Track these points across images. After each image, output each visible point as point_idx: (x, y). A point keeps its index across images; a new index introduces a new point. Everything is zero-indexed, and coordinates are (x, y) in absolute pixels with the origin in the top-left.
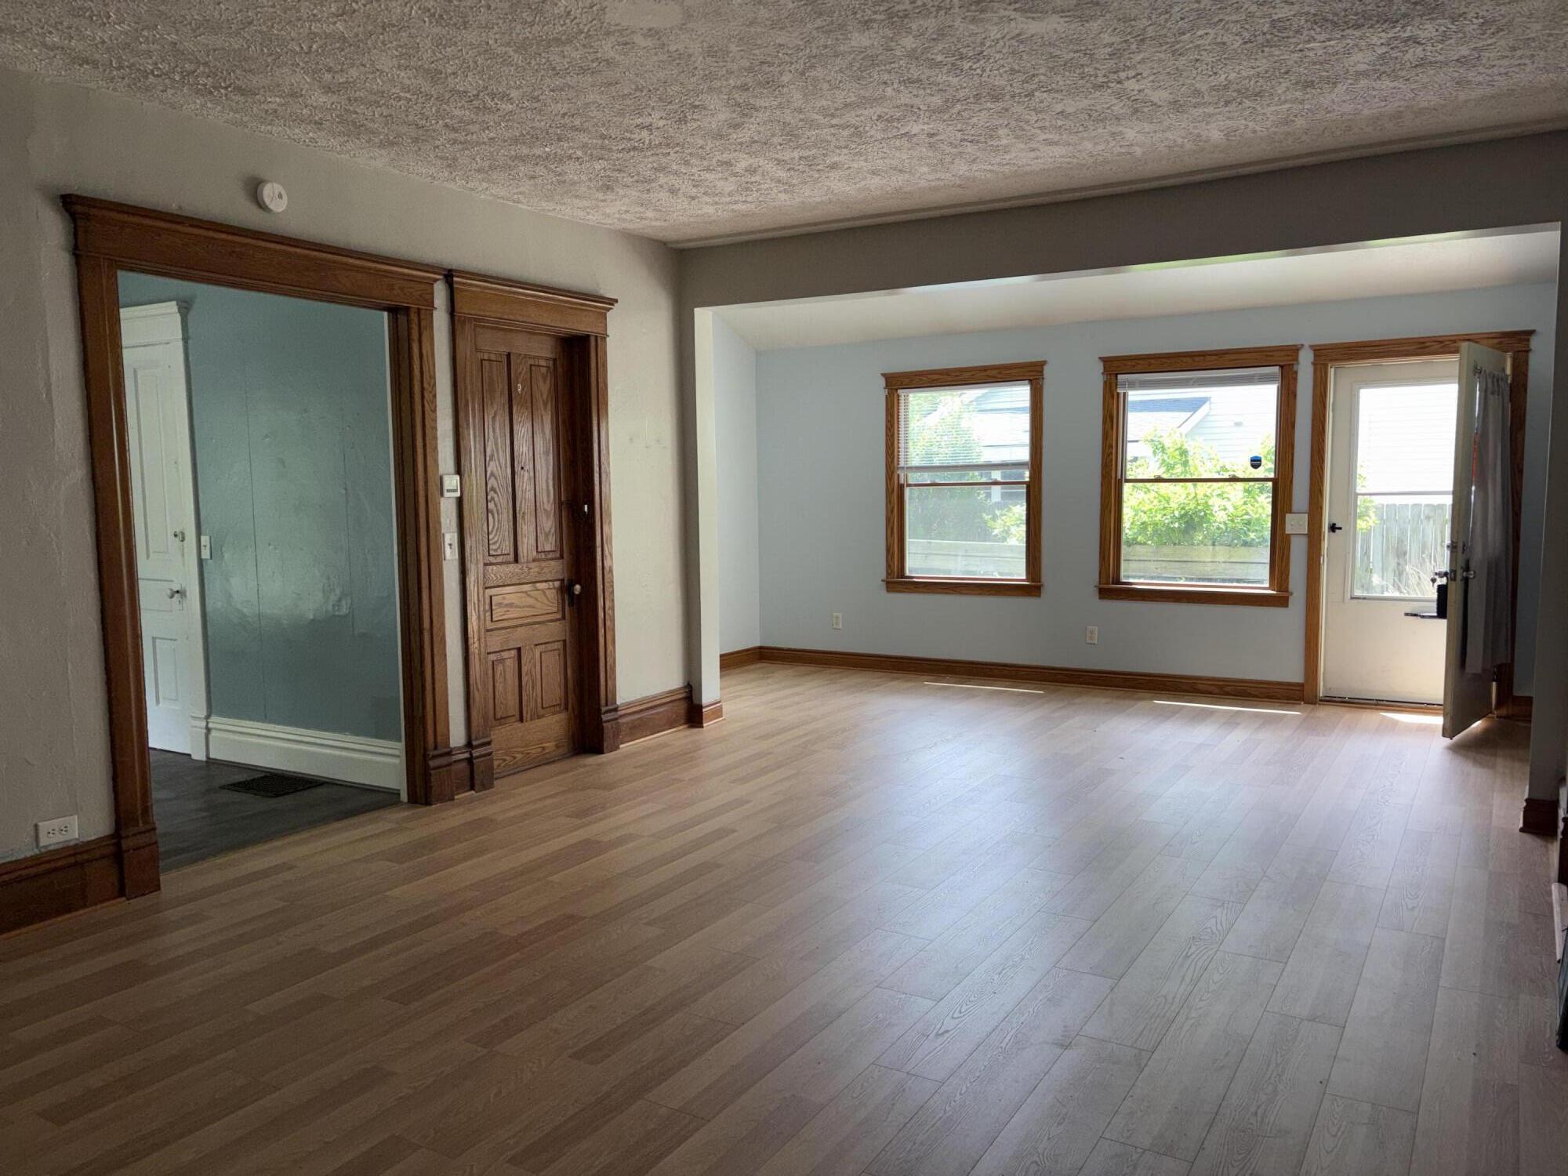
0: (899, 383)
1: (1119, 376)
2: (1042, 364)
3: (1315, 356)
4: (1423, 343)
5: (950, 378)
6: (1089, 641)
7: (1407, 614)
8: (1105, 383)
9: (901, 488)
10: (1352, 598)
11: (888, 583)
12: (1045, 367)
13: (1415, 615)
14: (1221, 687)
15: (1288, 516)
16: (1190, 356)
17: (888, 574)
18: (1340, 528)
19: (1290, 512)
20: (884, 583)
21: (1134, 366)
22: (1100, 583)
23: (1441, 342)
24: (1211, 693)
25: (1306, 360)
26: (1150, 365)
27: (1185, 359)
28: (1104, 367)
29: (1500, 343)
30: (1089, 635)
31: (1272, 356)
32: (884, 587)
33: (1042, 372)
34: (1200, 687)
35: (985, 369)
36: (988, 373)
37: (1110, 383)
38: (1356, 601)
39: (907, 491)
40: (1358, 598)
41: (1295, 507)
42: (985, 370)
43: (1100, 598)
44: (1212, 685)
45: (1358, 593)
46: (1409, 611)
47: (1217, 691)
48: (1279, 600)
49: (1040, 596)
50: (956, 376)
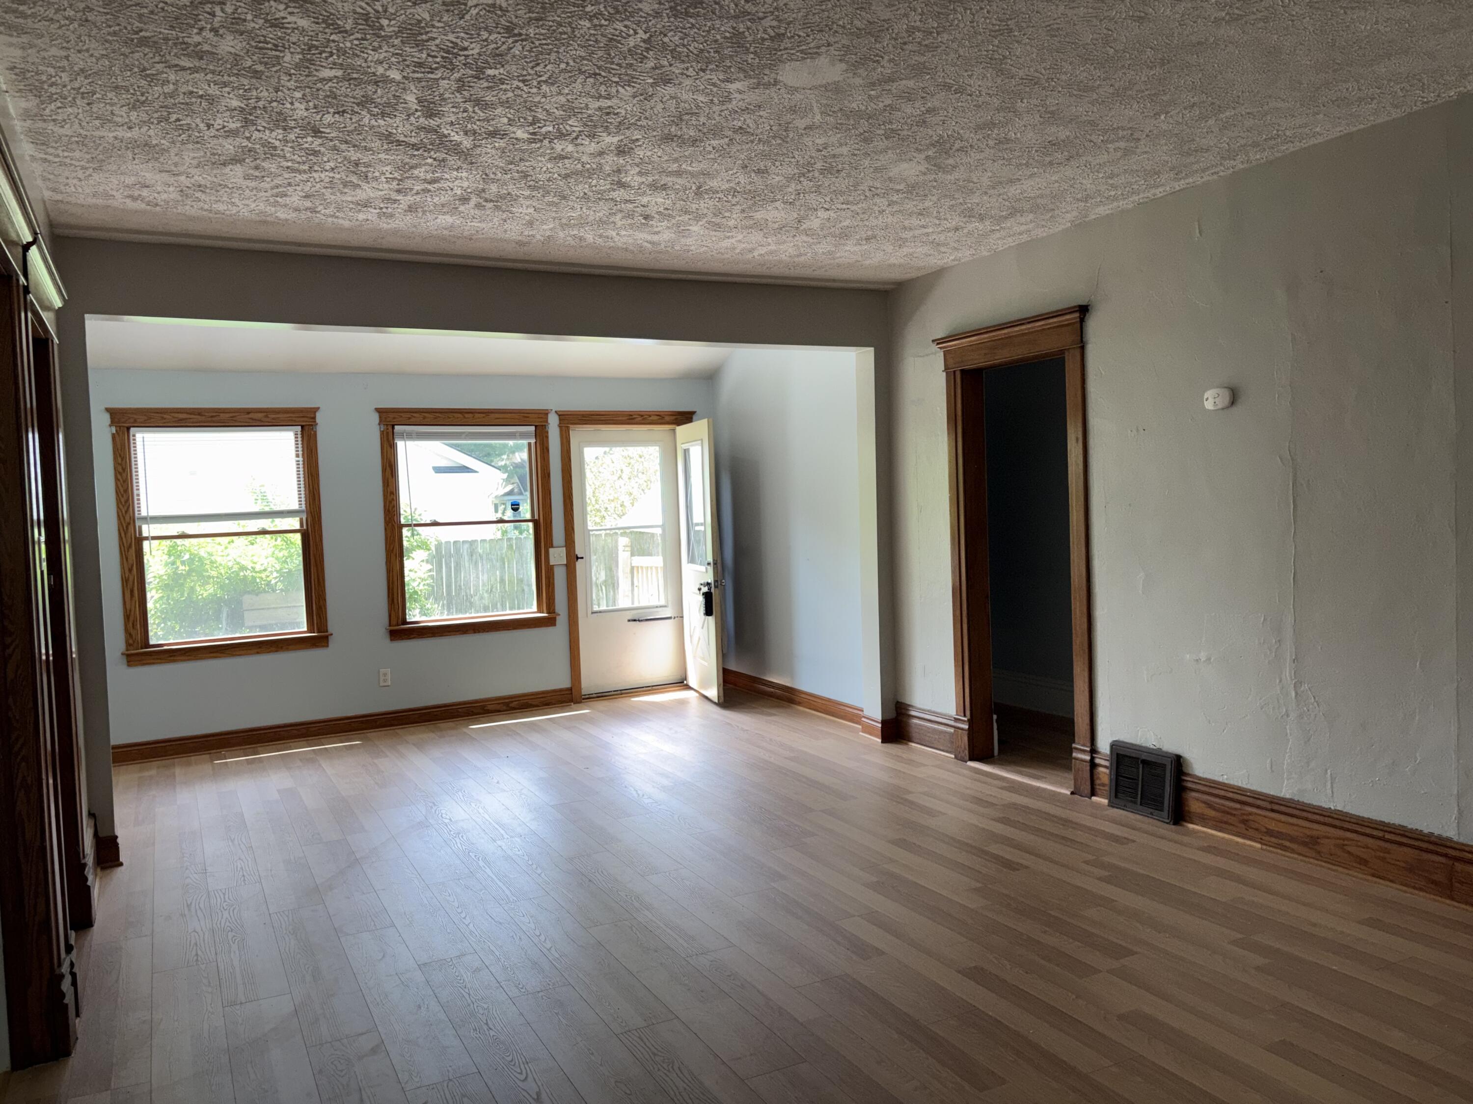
0: (132, 420)
1: (396, 427)
2: (315, 410)
3: (560, 420)
4: (631, 415)
5: (203, 418)
6: (382, 684)
7: (629, 621)
8: (382, 433)
9: (140, 540)
10: (592, 613)
11: (128, 656)
12: (318, 415)
13: (635, 620)
14: (507, 704)
15: (551, 550)
16: (460, 413)
17: (128, 645)
18: (582, 558)
19: (552, 547)
20: (125, 657)
21: (409, 418)
22: (390, 625)
23: (642, 416)
24: (499, 711)
25: (553, 422)
26: (424, 418)
27: (456, 415)
28: (380, 417)
29: (676, 419)
30: (382, 678)
31: (528, 417)
32: (125, 661)
33: (314, 418)
34: (490, 707)
35: (248, 411)
36: (251, 416)
37: (388, 433)
38: (596, 614)
39: (146, 544)
40: (596, 612)
41: (555, 543)
42: (248, 413)
43: (391, 640)
44: (499, 704)
45: (596, 608)
46: (630, 618)
47: (505, 708)
48: (549, 622)
49: (328, 646)
50: (212, 417)
